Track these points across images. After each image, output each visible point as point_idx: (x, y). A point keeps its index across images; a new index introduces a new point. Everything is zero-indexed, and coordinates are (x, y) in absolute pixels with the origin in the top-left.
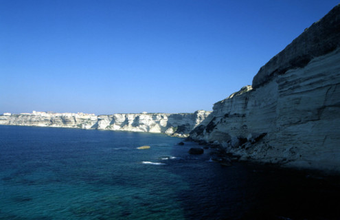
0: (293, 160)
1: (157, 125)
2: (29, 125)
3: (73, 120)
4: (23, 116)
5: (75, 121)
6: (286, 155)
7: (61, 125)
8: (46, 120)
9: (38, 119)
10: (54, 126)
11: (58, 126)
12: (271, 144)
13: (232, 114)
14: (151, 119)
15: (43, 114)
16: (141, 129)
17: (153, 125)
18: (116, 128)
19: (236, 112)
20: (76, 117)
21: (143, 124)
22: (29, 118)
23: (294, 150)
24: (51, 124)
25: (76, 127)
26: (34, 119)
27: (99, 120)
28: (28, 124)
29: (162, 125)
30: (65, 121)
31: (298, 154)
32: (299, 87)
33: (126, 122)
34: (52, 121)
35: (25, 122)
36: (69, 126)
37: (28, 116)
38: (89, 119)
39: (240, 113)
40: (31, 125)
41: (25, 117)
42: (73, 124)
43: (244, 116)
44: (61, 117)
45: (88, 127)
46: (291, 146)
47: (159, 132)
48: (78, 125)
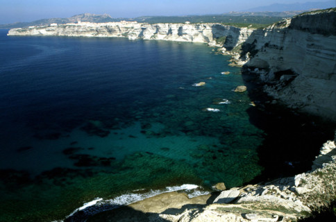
0: (308, 105)
1: (200, 35)
2: (77, 36)
3: (117, 30)
4: (70, 26)
5: (120, 30)
6: (304, 100)
7: (107, 35)
8: (92, 30)
9: (85, 30)
10: (100, 36)
11: (104, 36)
12: (296, 89)
13: (271, 43)
14: (194, 28)
15: (88, 24)
16: (185, 38)
17: (197, 35)
18: (160, 37)
19: (275, 44)
20: (120, 26)
21: (186, 34)
22: (76, 29)
23: (311, 97)
24: (97, 34)
25: (121, 36)
26: (81, 30)
27: (143, 29)
28: (75, 35)
29: (205, 35)
30: (110, 31)
31: (312, 101)
32: (319, 52)
33: (170, 32)
34: (98, 31)
35: (73, 33)
36: (114, 35)
37: (74, 26)
38: (132, 28)
39: (279, 45)
40: (79, 35)
41: (72, 28)
42: (118, 34)
43: (281, 48)
44: (106, 27)
45: (134, 38)
46: (309, 94)
47: (203, 42)
48: (123, 35)
